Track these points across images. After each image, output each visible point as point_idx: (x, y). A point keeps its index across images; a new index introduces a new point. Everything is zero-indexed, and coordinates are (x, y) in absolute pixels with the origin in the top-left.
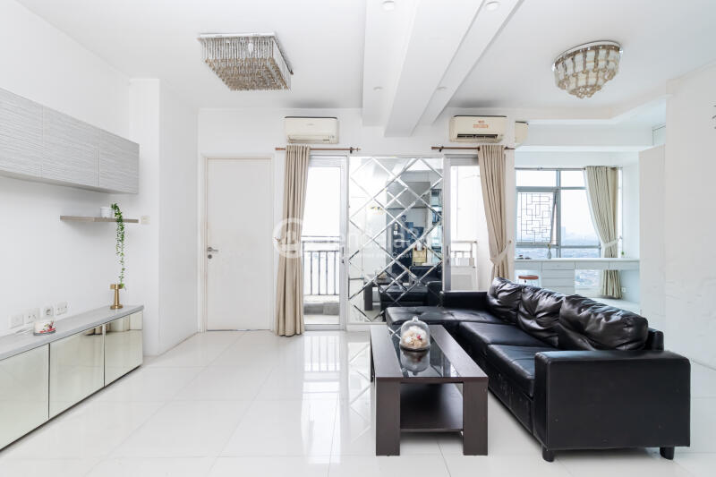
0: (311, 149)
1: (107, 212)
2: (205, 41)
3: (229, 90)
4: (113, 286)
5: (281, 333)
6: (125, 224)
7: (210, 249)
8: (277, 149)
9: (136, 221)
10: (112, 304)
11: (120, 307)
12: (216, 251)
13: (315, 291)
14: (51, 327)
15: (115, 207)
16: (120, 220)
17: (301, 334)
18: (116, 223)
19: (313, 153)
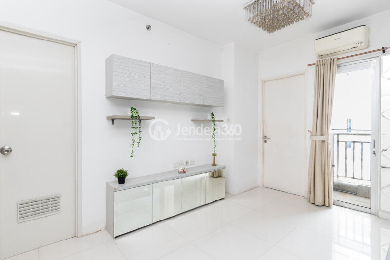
0: (338, 59)
1: (209, 117)
2: (246, 8)
3: (268, 33)
4: (213, 154)
5: (312, 201)
6: (216, 123)
7: (265, 137)
8: (309, 65)
9: (222, 121)
10: (212, 163)
11: (216, 165)
12: (269, 138)
13: (350, 174)
14: (184, 170)
15: (212, 114)
16: (214, 121)
17: (329, 206)
18: (212, 122)
19: (341, 61)
